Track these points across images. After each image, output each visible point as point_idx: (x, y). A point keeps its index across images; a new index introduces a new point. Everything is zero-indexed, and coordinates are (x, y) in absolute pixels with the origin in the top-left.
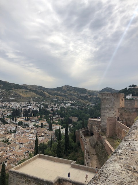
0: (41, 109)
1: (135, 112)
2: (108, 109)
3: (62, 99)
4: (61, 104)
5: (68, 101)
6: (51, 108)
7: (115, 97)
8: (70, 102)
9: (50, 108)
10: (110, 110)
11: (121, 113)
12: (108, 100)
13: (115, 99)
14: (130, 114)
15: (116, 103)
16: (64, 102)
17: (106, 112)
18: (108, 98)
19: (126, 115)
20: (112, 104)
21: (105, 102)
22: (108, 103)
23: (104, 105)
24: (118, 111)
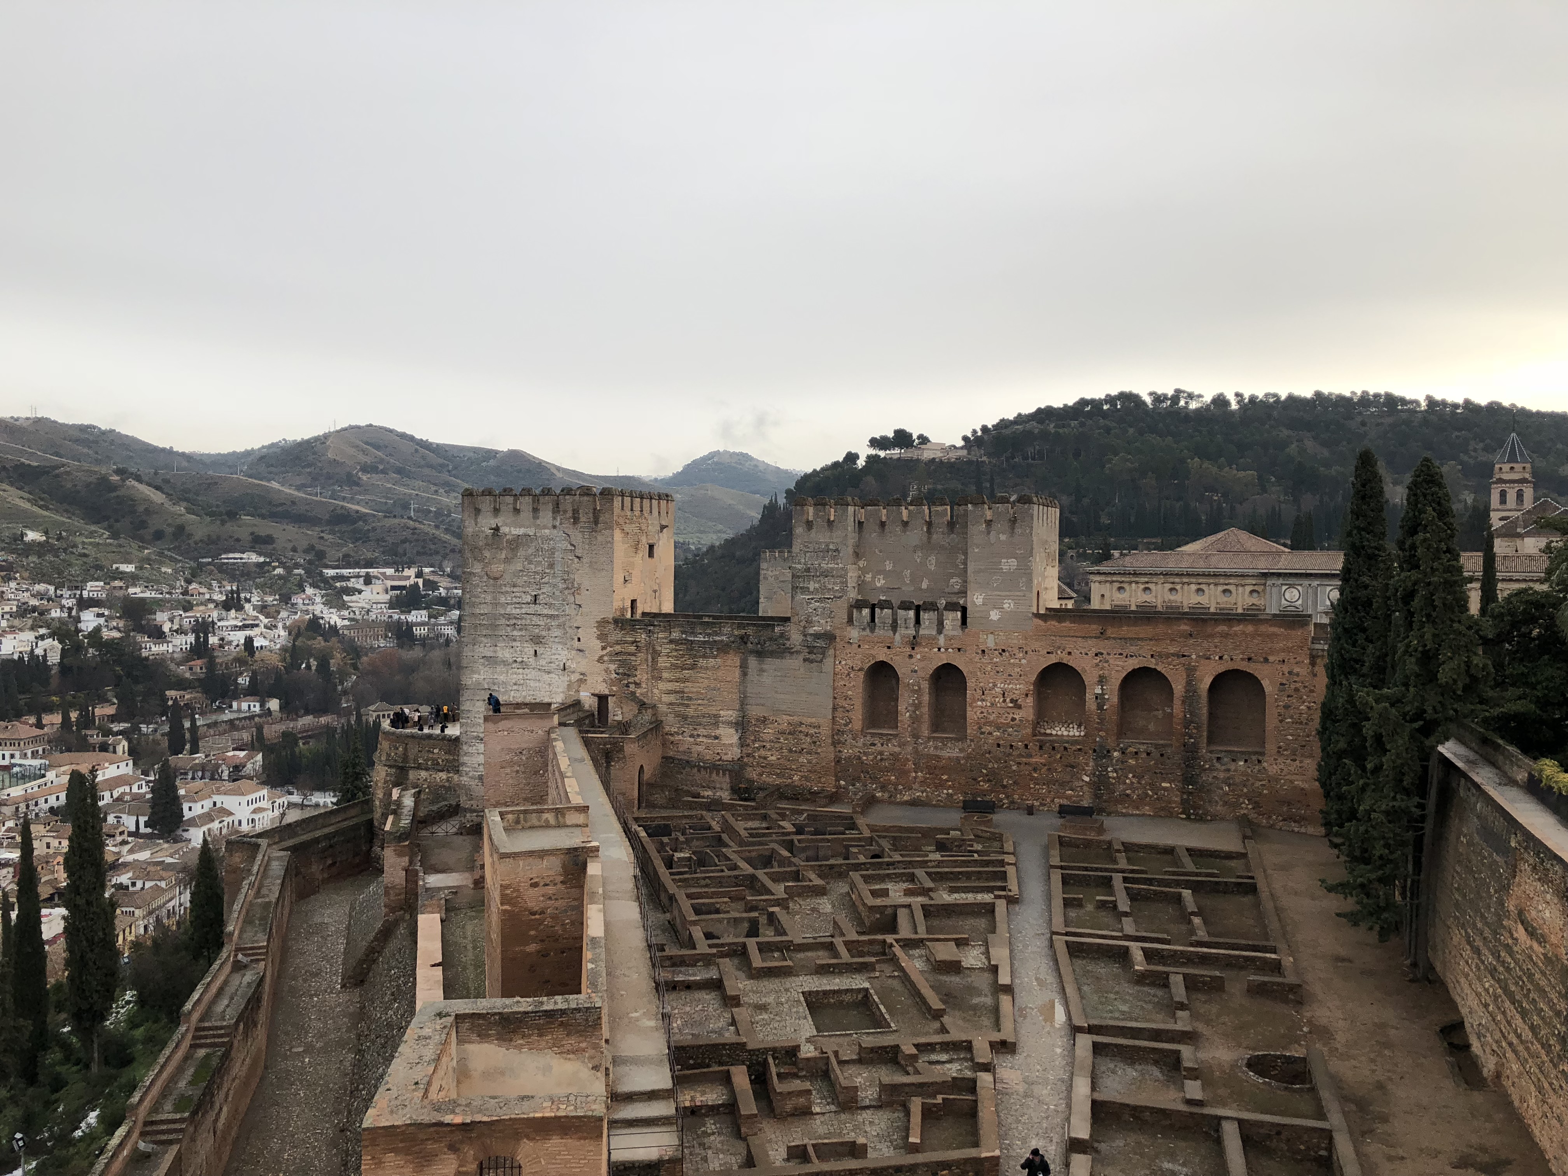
0: (78, 647)
1: (726, 647)
2: (524, 628)
3: (310, 549)
4: (297, 599)
5: (369, 564)
6: (191, 638)
7: (576, 521)
8: (390, 571)
9: (180, 631)
10: (537, 640)
12: (521, 553)
16: (330, 572)
17: (508, 655)
18: (521, 531)
19: (665, 675)
20: (555, 586)
21: (497, 568)
22: (520, 582)
23: (489, 598)
24: (603, 648)
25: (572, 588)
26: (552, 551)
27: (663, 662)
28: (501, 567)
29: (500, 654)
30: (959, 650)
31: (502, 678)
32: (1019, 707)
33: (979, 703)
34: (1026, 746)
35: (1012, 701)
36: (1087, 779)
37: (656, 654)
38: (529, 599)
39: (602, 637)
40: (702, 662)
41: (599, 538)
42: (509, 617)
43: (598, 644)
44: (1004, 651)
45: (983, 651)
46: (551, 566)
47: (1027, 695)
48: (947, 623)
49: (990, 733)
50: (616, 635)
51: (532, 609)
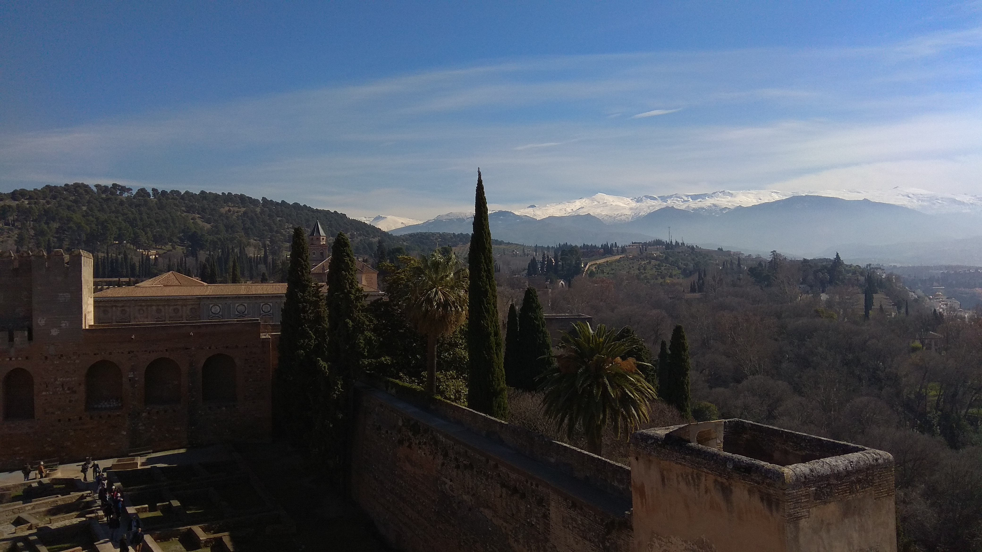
30: (27, 358)
32: (75, 392)
33: (44, 393)
34: (80, 418)
35: (69, 389)
36: (125, 433)
44: (62, 356)
45: (46, 358)
47: (80, 384)
48: (17, 339)
49: (53, 413)
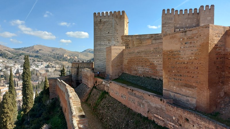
1: (148, 39)
2: (107, 38)
7: (117, 17)
10: (109, 40)
11: (126, 44)
12: (106, 24)
13: (117, 20)
14: (141, 43)
15: (118, 27)
16: (36, 63)
17: (103, 43)
18: (105, 20)
19: (135, 45)
20: (113, 30)
21: (101, 27)
22: (105, 30)
23: (99, 33)
24: (123, 41)
25: (116, 30)
26: (112, 23)
27: (135, 43)
28: (102, 27)
29: (102, 43)
31: (102, 48)
37: (133, 42)
38: (107, 33)
39: (122, 39)
40: (143, 42)
41: (122, 20)
42: (103, 36)
43: (121, 40)
46: (112, 26)
50: (125, 38)
51: (108, 34)
